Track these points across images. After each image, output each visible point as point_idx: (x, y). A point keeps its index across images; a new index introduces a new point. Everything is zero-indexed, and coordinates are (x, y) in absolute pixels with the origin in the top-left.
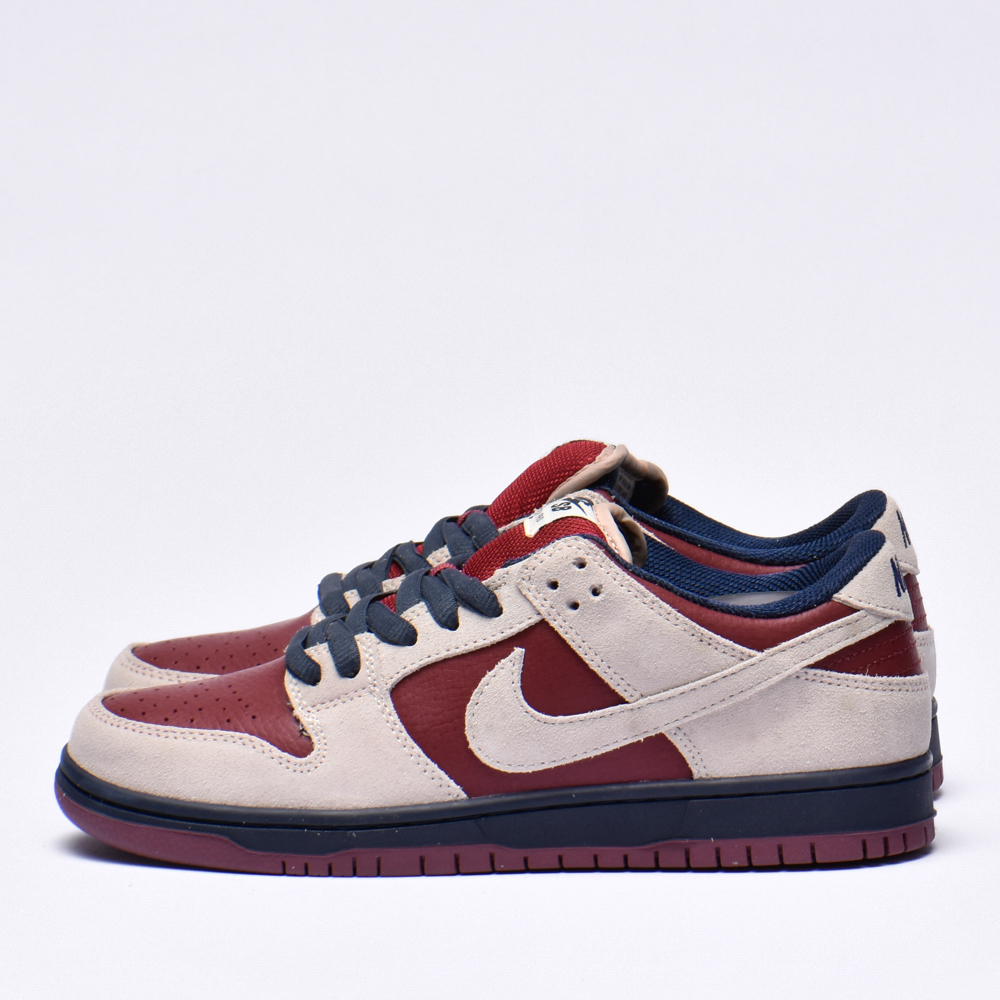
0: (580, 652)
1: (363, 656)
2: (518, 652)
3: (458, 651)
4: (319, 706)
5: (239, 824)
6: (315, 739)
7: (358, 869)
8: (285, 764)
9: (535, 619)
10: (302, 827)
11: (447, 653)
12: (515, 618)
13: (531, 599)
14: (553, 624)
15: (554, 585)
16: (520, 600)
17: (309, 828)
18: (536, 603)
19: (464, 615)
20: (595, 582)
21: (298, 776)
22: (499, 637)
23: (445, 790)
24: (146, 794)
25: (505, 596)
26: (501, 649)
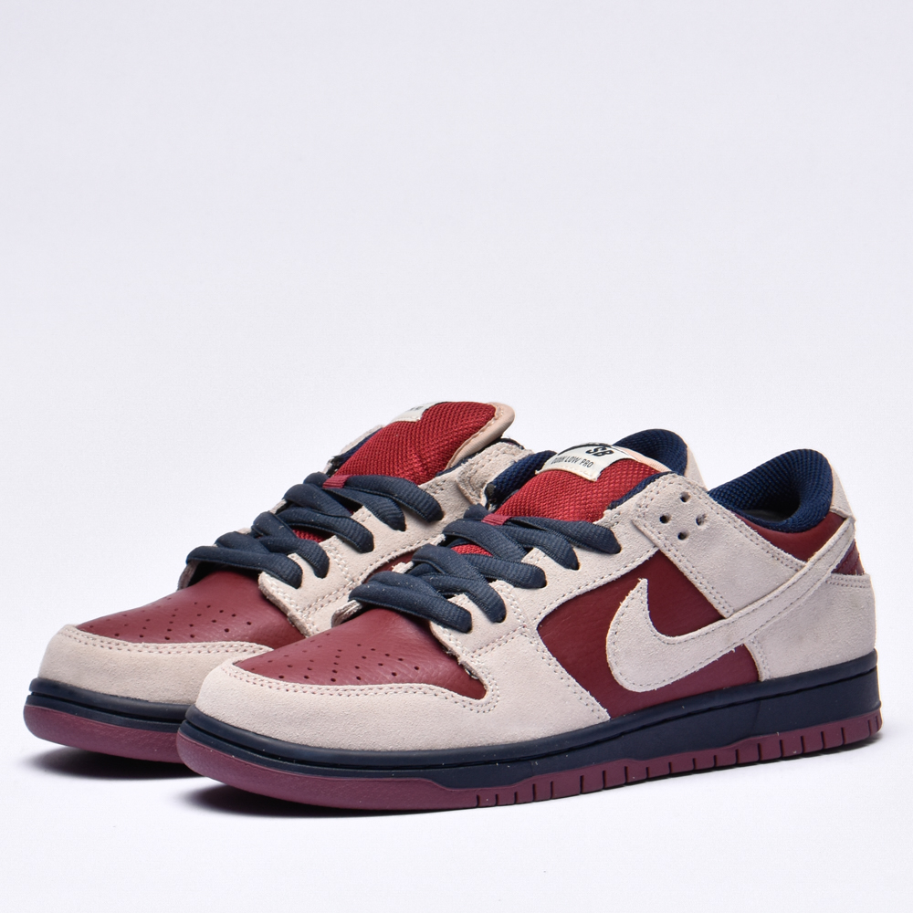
0: (691, 577)
1: (507, 602)
2: (643, 583)
3: (589, 588)
4: (478, 652)
5: (439, 766)
6: (485, 681)
7: (537, 794)
8: (468, 707)
9: (652, 552)
10: (493, 762)
11: (579, 591)
12: (633, 553)
13: (649, 533)
14: (669, 555)
15: (664, 519)
16: (638, 535)
17: (501, 762)
18: (653, 537)
19: (582, 556)
20: (699, 513)
21: (481, 715)
22: (624, 571)
23: (596, 714)
24: (340, 749)
25: (622, 533)
26: (626, 582)
